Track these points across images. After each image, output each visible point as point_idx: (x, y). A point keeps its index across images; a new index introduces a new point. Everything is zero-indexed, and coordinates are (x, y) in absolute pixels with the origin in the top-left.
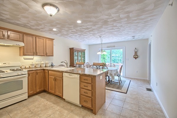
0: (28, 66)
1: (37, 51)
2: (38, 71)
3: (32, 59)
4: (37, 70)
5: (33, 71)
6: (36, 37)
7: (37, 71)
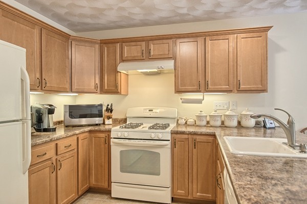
0: (192, 120)
1: (209, 78)
2: (198, 138)
3: (199, 102)
5: (186, 136)
6: (205, 39)
7: (195, 137)
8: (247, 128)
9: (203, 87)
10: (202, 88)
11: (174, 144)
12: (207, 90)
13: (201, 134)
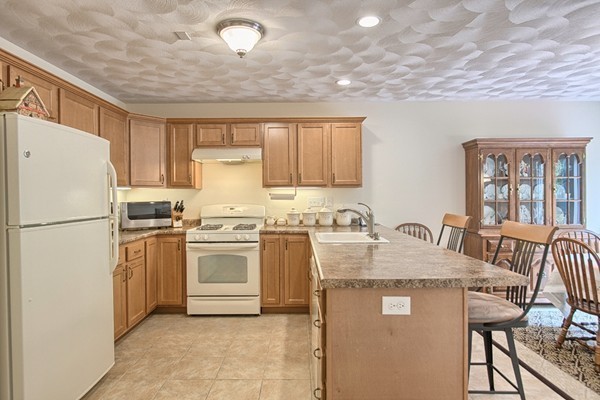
0: (282, 220)
1: (302, 170)
2: (290, 238)
3: (291, 197)
4: (287, 233)
5: (277, 237)
6: (298, 125)
7: (286, 237)
8: (343, 226)
9: (296, 181)
10: (294, 182)
11: (263, 246)
12: (300, 184)
13: (293, 234)
